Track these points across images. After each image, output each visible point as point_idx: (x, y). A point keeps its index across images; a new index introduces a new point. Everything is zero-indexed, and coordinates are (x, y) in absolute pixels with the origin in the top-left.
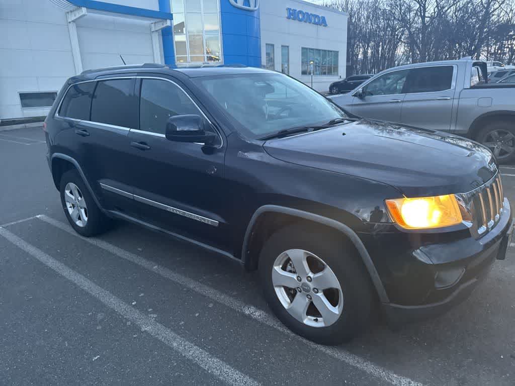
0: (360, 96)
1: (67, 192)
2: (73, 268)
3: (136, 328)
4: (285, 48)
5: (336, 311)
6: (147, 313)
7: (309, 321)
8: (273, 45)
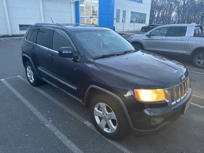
0: (148, 36)
1: (28, 69)
2: (26, 99)
3: (43, 125)
4: (124, 12)
5: (115, 128)
6: (49, 119)
7: (105, 130)
8: (119, 10)
